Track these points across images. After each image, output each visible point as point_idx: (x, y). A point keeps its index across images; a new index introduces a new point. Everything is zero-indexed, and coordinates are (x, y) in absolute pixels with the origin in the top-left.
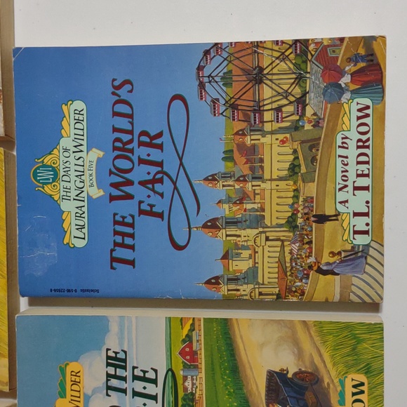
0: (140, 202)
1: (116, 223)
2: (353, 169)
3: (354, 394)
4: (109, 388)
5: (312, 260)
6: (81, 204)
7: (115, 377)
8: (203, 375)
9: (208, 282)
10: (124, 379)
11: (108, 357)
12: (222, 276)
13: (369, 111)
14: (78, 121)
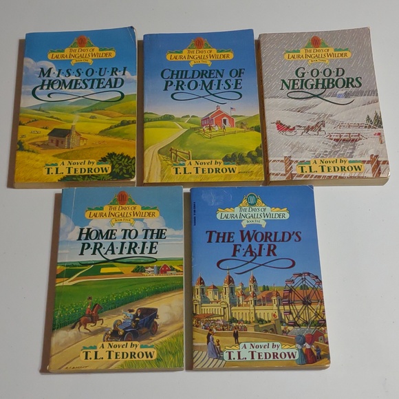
0: (240, 245)
1: (230, 233)
2: (262, 351)
3: (146, 353)
4: (147, 230)
5: (215, 331)
6: (238, 217)
7: (153, 233)
8: (154, 276)
9: (201, 279)
10: (152, 238)
11: (162, 230)
12: (204, 286)
13: (292, 358)
14: (279, 216)
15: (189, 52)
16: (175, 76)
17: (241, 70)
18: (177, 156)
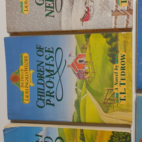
15: (22, 86)
16: (43, 98)
17: (37, 48)
18: (109, 99)
